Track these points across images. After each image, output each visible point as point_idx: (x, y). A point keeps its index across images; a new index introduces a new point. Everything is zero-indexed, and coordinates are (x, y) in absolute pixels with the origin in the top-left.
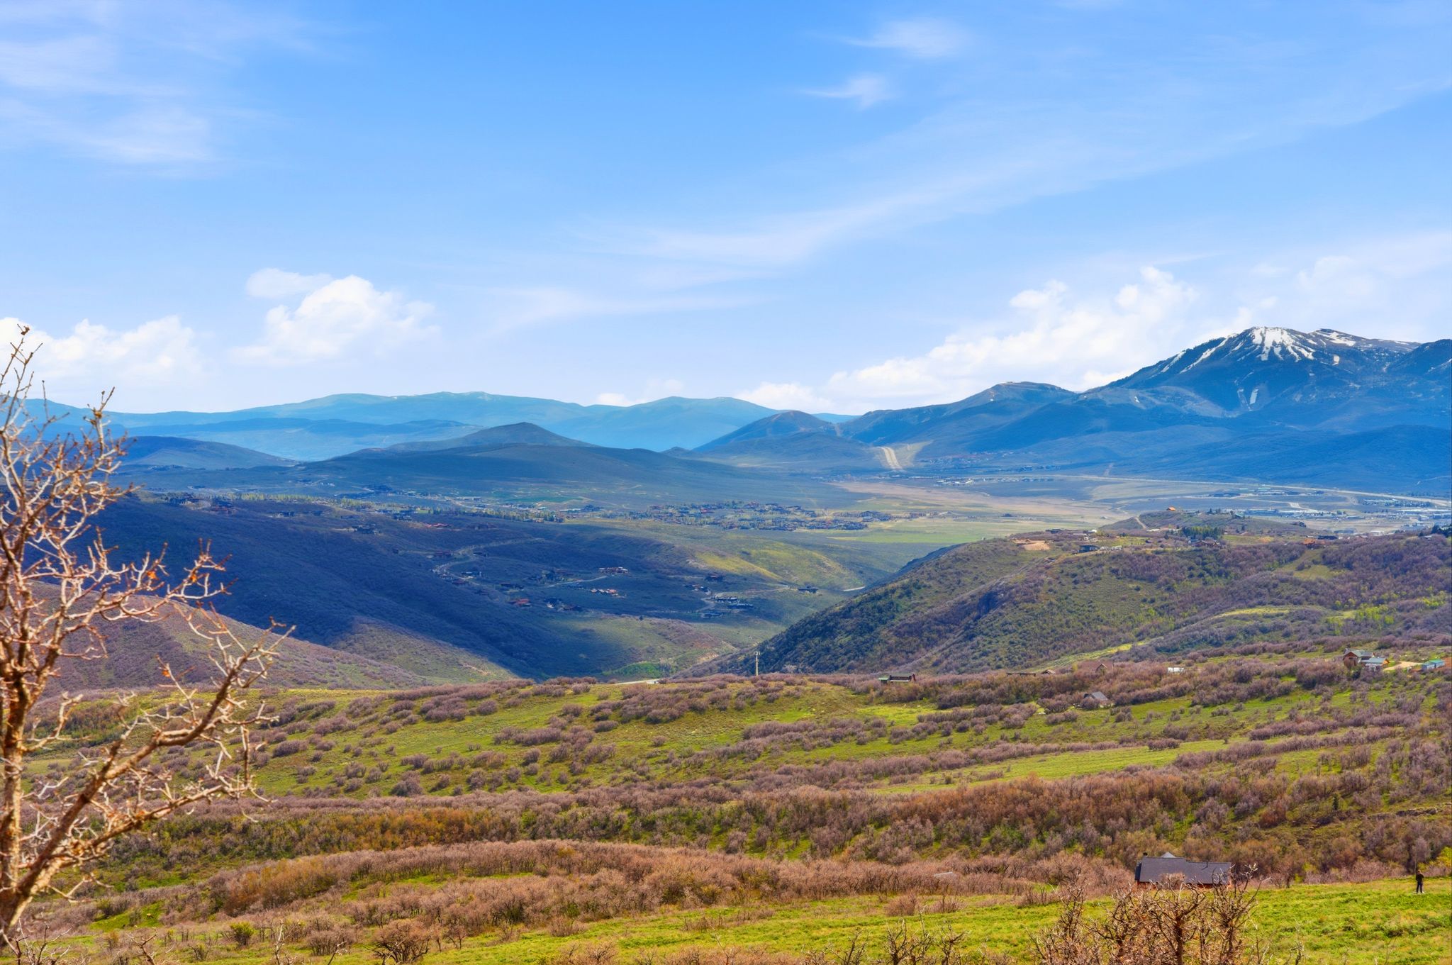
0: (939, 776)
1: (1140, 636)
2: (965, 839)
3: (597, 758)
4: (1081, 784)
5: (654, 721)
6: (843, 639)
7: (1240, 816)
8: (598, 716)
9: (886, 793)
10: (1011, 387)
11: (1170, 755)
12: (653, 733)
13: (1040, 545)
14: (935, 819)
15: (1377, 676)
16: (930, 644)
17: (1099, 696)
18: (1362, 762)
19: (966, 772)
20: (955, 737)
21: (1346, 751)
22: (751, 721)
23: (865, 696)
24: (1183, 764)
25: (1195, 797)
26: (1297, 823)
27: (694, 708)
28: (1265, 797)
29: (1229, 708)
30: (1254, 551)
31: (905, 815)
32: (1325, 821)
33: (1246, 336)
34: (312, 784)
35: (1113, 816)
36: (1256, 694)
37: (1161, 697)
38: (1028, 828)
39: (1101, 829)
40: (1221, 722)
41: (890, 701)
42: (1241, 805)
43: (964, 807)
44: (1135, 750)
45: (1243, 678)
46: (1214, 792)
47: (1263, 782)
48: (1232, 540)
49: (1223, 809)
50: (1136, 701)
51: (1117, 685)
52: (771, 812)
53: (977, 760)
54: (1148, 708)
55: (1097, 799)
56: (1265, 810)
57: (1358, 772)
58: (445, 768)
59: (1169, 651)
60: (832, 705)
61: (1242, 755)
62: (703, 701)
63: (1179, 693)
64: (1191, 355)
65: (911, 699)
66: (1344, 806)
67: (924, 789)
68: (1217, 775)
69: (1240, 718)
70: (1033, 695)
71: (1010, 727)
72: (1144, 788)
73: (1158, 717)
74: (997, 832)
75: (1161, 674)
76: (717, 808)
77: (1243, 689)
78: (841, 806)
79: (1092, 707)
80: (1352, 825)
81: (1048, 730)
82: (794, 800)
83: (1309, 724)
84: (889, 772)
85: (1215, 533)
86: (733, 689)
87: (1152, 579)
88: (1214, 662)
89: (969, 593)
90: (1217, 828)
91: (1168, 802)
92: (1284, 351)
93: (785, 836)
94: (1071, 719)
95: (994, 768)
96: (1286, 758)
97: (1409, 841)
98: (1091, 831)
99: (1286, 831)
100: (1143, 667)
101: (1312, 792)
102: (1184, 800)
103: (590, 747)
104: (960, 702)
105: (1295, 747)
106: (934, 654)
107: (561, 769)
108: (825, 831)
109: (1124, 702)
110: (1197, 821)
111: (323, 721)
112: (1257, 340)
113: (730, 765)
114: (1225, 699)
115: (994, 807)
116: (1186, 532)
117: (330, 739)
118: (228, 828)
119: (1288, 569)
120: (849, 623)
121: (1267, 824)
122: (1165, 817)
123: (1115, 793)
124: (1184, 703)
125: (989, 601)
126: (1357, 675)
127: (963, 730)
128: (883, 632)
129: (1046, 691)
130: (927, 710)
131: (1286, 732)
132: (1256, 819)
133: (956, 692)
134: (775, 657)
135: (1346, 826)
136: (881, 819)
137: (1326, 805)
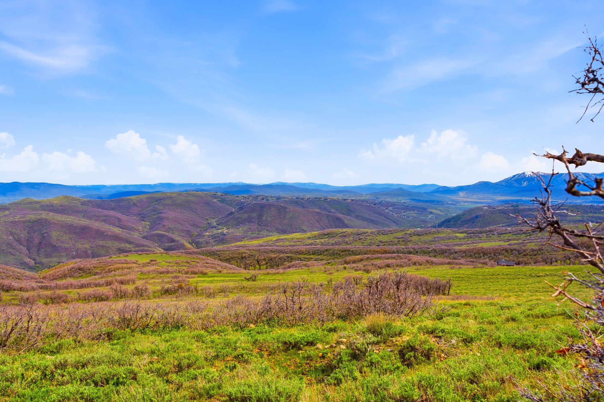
0: (467, 245)
1: (504, 223)
2: (470, 256)
3: (410, 241)
4: (491, 248)
5: (419, 235)
6: (452, 223)
7: (520, 254)
8: (410, 234)
9: (457, 248)
10: (482, 182)
11: (508, 243)
12: (419, 237)
13: (486, 208)
14: (465, 253)
16: (466, 224)
17: (495, 233)
18: (543, 245)
19: (471, 245)
20: (470, 239)
21: (540, 243)
22: (435, 236)
23: (455, 232)
24: (510, 245)
25: (512, 251)
26: (530, 255)
27: (426, 233)
28: (524, 251)
29: (519, 235)
30: (524, 209)
31: (460, 252)
32: (536, 255)
33: (524, 173)
34: (364, 244)
35: (497, 253)
37: (507, 233)
38: (482, 255)
39: (495, 255)
40: (517, 238)
41: (459, 233)
42: (520, 252)
43: (470, 251)
44: (501, 242)
46: (515, 250)
47: (524, 248)
48: (521, 207)
49: (517, 252)
50: (502, 234)
51: (499, 231)
52: (437, 251)
53: (473, 243)
54: (504, 235)
55: (494, 250)
56: (524, 253)
57: (542, 247)
58: (385, 242)
59: (508, 226)
60: (449, 233)
61: (520, 243)
62: (427, 232)
63: (510, 233)
64: (514, 176)
65: (462, 233)
66: (539, 253)
67: (464, 247)
68: (516, 247)
69: (521, 237)
70: (484, 232)
71: (479, 238)
72: (502, 249)
73: (506, 237)
74: (476, 255)
75: (507, 229)
76: (428, 250)
77: (522, 232)
78: (449, 250)
79: (494, 235)
80: (540, 256)
81: (486, 238)
82: (441, 249)
83: (533, 239)
84: (458, 245)
85: (518, 206)
86: (433, 230)
87: (506, 214)
88: (516, 228)
89: (473, 216)
90: (515, 256)
91: (507, 251)
92: (531, 176)
93: (439, 255)
94: (491, 237)
95: (476, 244)
96: (528, 244)
97: (551, 259)
98: (493, 255)
99: (528, 257)
100: (503, 228)
101: (533, 250)
102: (510, 251)
103: (409, 239)
104: (471, 233)
105: (530, 242)
106: (467, 226)
107: (404, 243)
108: (446, 254)
109: (500, 234)
110: (512, 254)
111: (366, 234)
112: (526, 174)
113: (431, 243)
114: (518, 234)
115: (475, 251)
116: (512, 206)
117: (367, 237)
118: (350, 251)
119: (530, 212)
120: (452, 220)
121: (525, 255)
122: (506, 254)
123: (497, 249)
124: (510, 234)
125: (477, 217)
127: (471, 238)
128: (459, 222)
129: (486, 232)
130: (465, 235)
131: (529, 240)
132: (523, 254)
133: (470, 232)
134: (440, 226)
135: (539, 256)
136: (456, 253)
137: (536, 252)
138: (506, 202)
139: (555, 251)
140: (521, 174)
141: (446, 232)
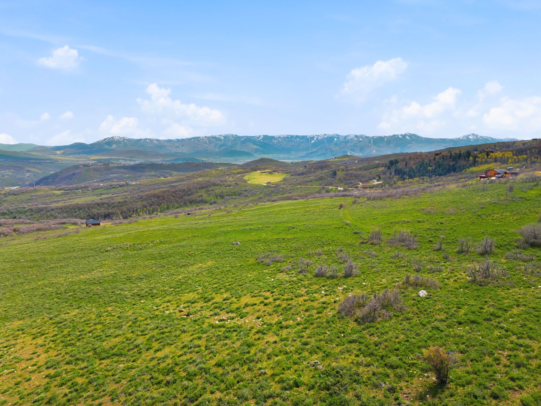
0: (63, 202)
2: (67, 212)
3: (5, 201)
4: (85, 203)
5: (15, 195)
6: (50, 180)
7: (109, 206)
8: (5, 194)
9: (54, 205)
10: (77, 143)
11: (100, 197)
12: (15, 197)
13: (82, 166)
14: (62, 209)
15: (130, 185)
17: (90, 189)
18: (127, 198)
19: (68, 201)
20: (67, 195)
21: (124, 197)
22: (33, 194)
23: (52, 190)
24: (101, 199)
25: (103, 204)
26: (118, 207)
28: (113, 204)
30: (114, 167)
31: (57, 209)
32: (122, 206)
33: (113, 137)
35: (90, 207)
36: (113, 188)
37: (99, 189)
38: (77, 210)
39: (88, 209)
40: (108, 192)
41: (56, 190)
43: (66, 207)
44: (95, 197)
45: (111, 186)
46: (105, 203)
47: (112, 201)
48: (111, 165)
49: (107, 206)
51: (93, 187)
52: (34, 210)
53: (70, 199)
54: (97, 190)
55: (88, 205)
57: (126, 200)
59: (102, 181)
60: (47, 191)
61: (110, 198)
62: (24, 191)
63: (102, 188)
64: (105, 139)
65: (60, 190)
66: (124, 204)
67: (60, 204)
68: (106, 201)
69: (111, 191)
71: (76, 194)
72: (95, 203)
73: (99, 191)
74: (72, 211)
75: (99, 185)
76: (24, 210)
77: (111, 187)
78: (46, 208)
79: (89, 190)
81: (82, 194)
82: (38, 207)
83: (120, 192)
84: (55, 202)
85: (108, 164)
86: (29, 189)
87: (99, 171)
88: (107, 183)
89: (70, 173)
90: (106, 208)
91: (98, 205)
92: (118, 140)
93: (36, 213)
94: (85, 192)
95: (72, 200)
96: (116, 198)
97: (133, 208)
98: (87, 210)
99: (116, 208)
100: (97, 184)
101: (120, 203)
102: (101, 205)
103: (4, 199)
104: (68, 190)
105: (117, 196)
106: (65, 182)
108: (43, 212)
109: (94, 189)
110: (103, 207)
113: (29, 201)
114: (109, 189)
115: (71, 207)
116: (104, 164)
119: (119, 169)
120: (51, 177)
121: (113, 207)
122: (98, 207)
123: (90, 204)
125: (74, 174)
126: (127, 185)
128: (57, 179)
129: (81, 188)
130: (62, 191)
131: (117, 194)
133: (67, 188)
134: (38, 183)
135: (124, 207)
136: (53, 210)
137: (122, 204)
138: (100, 161)
139: (136, 202)
140: (111, 138)
141: (44, 189)
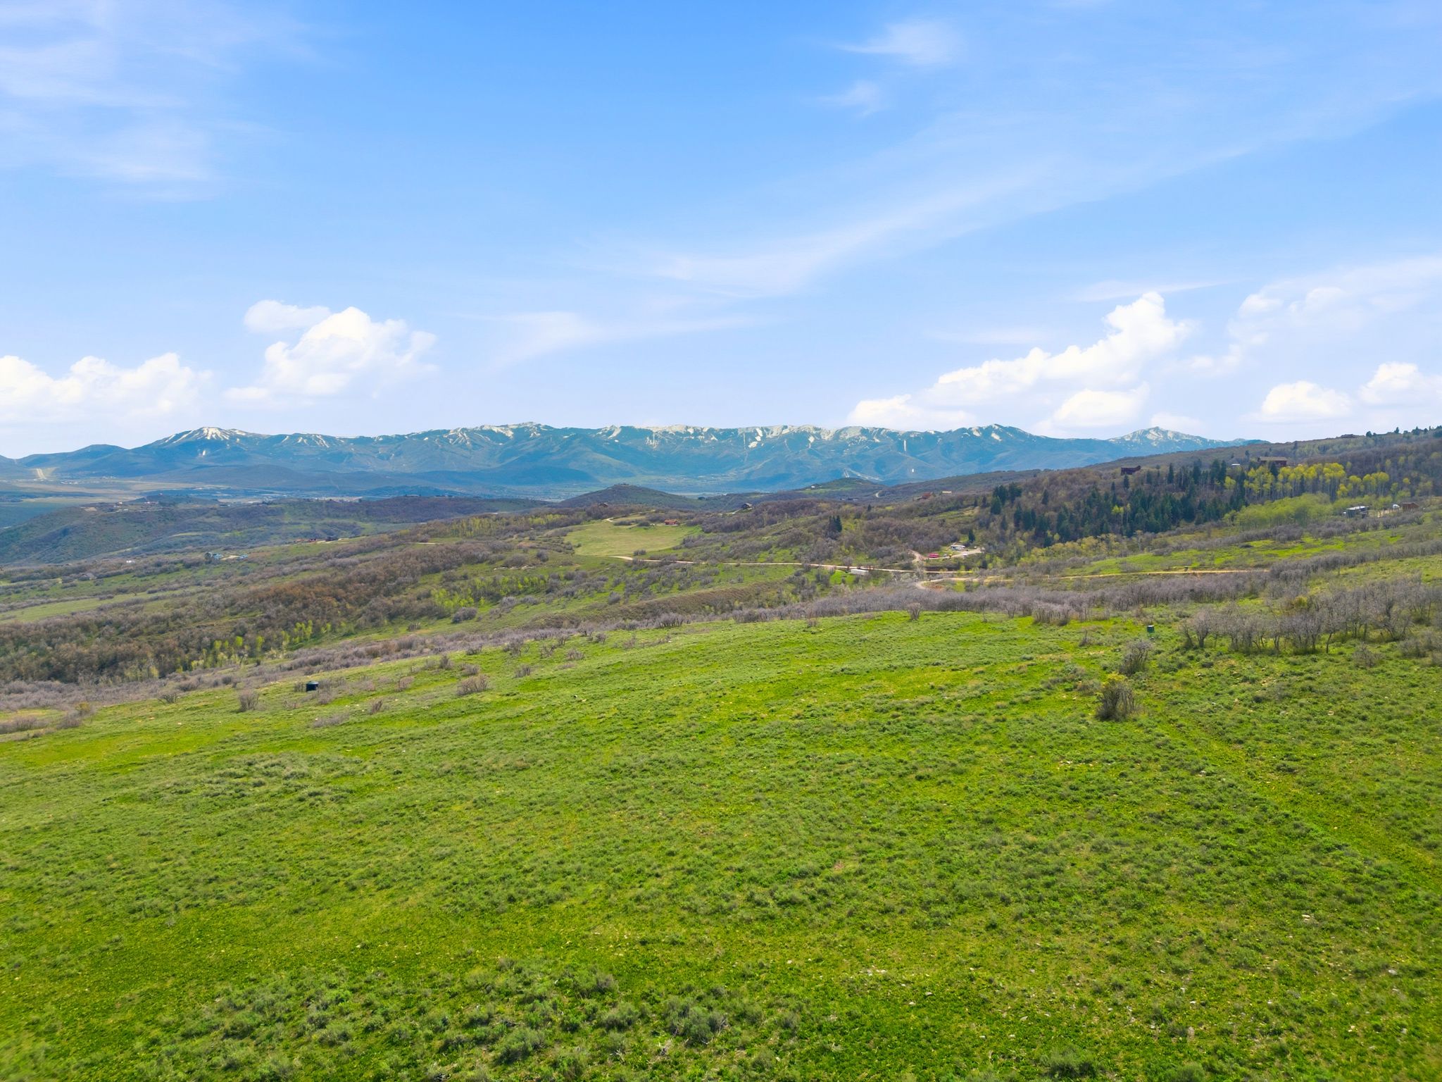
7: (121, 633)
11: (104, 603)
13: (93, 509)
15: (219, 562)
17: (90, 575)
18: (184, 604)
20: (10, 596)
21: (178, 601)
25: (101, 625)
26: (149, 634)
28: (134, 623)
29: (149, 578)
30: (187, 511)
32: (163, 632)
33: (200, 430)
35: (57, 637)
36: (165, 571)
37: (120, 574)
39: (49, 644)
40: (144, 584)
42: (122, 628)
44: (92, 600)
45: (158, 565)
46: (110, 623)
47: (133, 616)
49: (113, 630)
50: (108, 576)
51: (100, 569)
53: (13, 608)
54: (113, 580)
55: (50, 629)
56: (133, 629)
57: (182, 610)
61: (133, 604)
63: (128, 572)
64: (179, 436)
66: (172, 625)
68: (113, 615)
69: (149, 582)
70: (61, 574)
71: (40, 590)
72: (73, 623)
73: (115, 583)
75: (124, 564)
77: (158, 569)
79: (86, 579)
80: (175, 633)
81: (56, 592)
83: (176, 585)
85: (176, 504)
87: (142, 522)
88: (149, 558)
90: (108, 639)
91: (85, 628)
92: (217, 436)
94: (71, 586)
95: (16, 613)
96: (150, 604)
97: (201, 639)
99: (143, 638)
100: (117, 560)
101: (157, 620)
102: (96, 627)
104: (22, 579)
105: (160, 599)
109: (101, 577)
110: (99, 637)
112: (206, 432)
114: (148, 574)
116: (163, 504)
121: (133, 636)
122: (83, 637)
123: (59, 626)
124: (128, 577)
125: (66, 532)
126: (210, 561)
127: (16, 593)
129: (66, 573)
130: (4, 584)
131: (163, 590)
132: (129, 633)
133: (21, 575)
135: (170, 634)
137: (163, 626)
138: (152, 495)
139: (213, 617)
140: (194, 432)
